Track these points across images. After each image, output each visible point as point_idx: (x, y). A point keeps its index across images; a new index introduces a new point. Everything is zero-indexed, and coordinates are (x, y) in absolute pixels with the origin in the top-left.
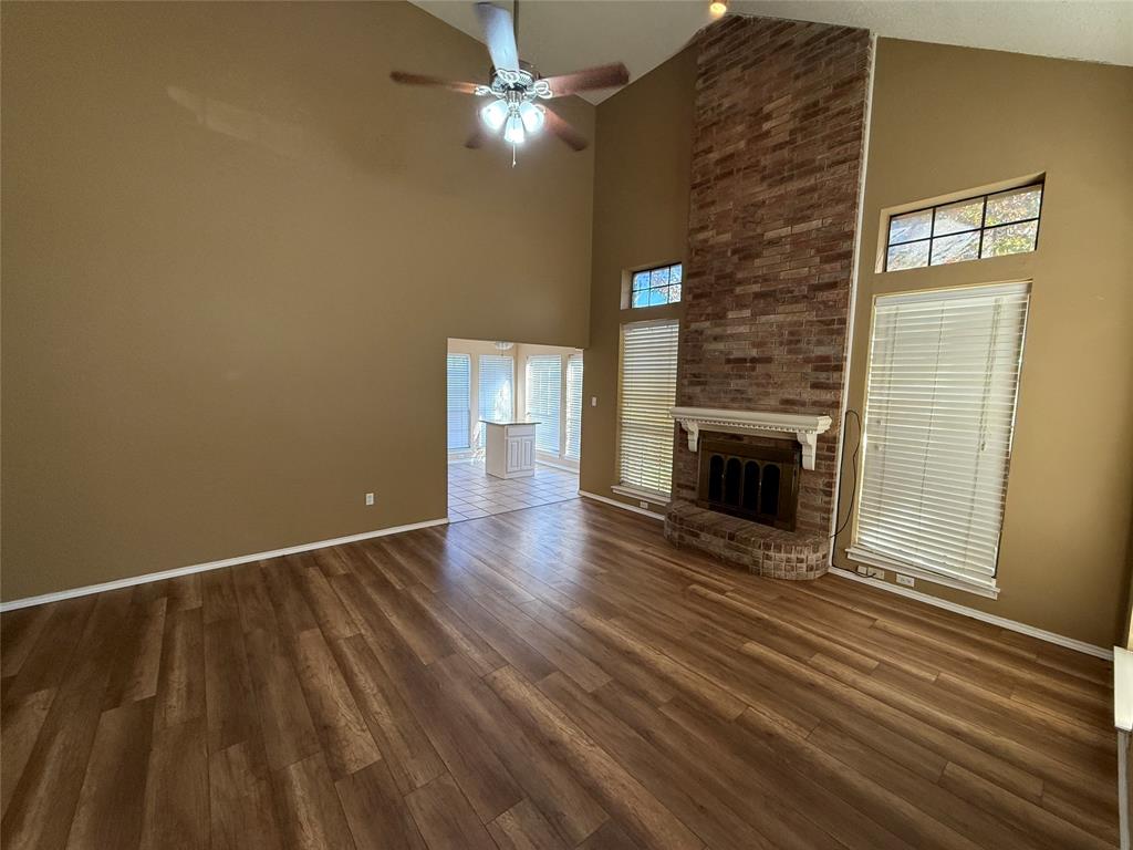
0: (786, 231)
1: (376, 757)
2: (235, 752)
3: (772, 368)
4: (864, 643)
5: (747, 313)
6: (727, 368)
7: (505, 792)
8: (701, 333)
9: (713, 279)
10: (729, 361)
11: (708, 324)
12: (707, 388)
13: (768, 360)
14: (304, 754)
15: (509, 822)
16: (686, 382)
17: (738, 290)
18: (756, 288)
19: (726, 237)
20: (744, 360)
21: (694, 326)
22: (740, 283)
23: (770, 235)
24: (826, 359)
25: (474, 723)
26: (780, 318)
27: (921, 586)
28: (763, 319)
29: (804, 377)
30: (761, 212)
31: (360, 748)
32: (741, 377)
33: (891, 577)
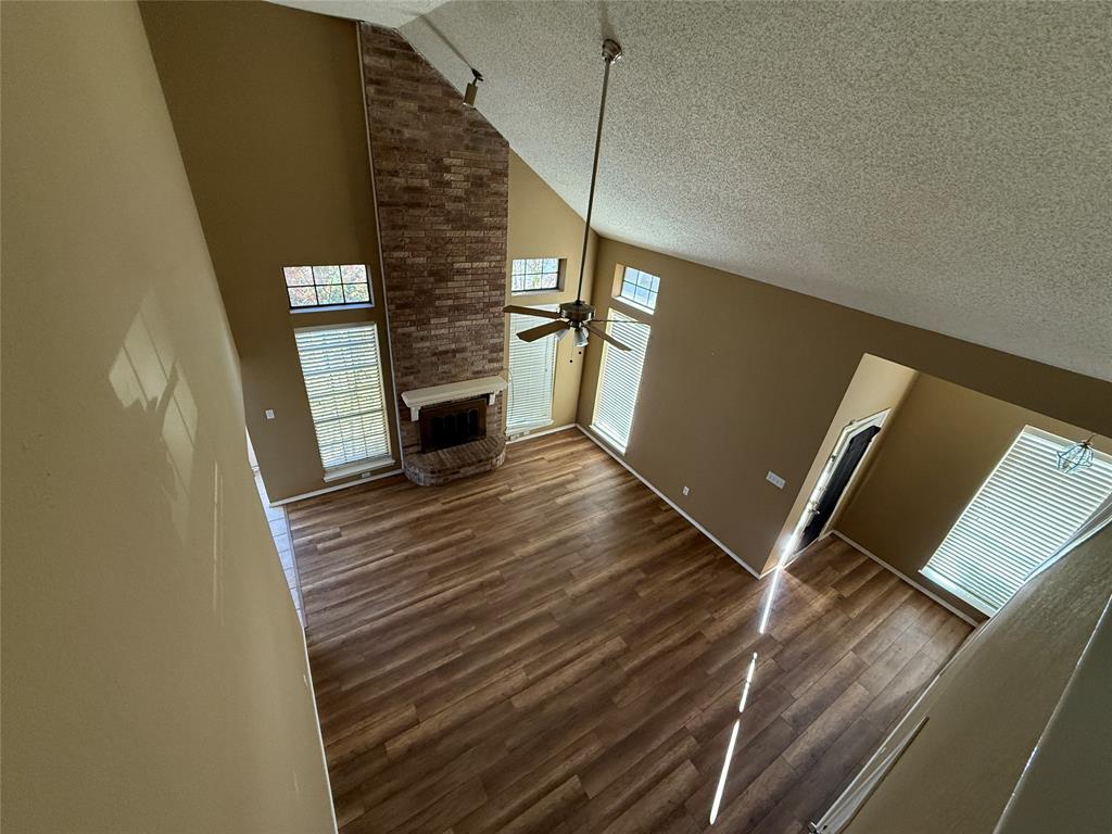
0: (468, 265)
1: (619, 638)
2: (616, 700)
3: (468, 354)
4: (559, 471)
5: (446, 320)
6: (434, 359)
7: (632, 594)
8: (409, 335)
9: (412, 293)
10: (435, 354)
11: (413, 328)
12: (420, 375)
13: (463, 350)
14: (618, 667)
15: (642, 594)
16: (399, 374)
17: (437, 303)
18: (450, 302)
19: (422, 260)
20: (446, 352)
21: (400, 330)
22: (439, 299)
23: (456, 266)
24: (495, 345)
25: (601, 604)
26: (469, 323)
27: (532, 432)
28: (457, 324)
29: (484, 357)
30: (450, 246)
31: (615, 645)
32: (445, 363)
33: (522, 435)
